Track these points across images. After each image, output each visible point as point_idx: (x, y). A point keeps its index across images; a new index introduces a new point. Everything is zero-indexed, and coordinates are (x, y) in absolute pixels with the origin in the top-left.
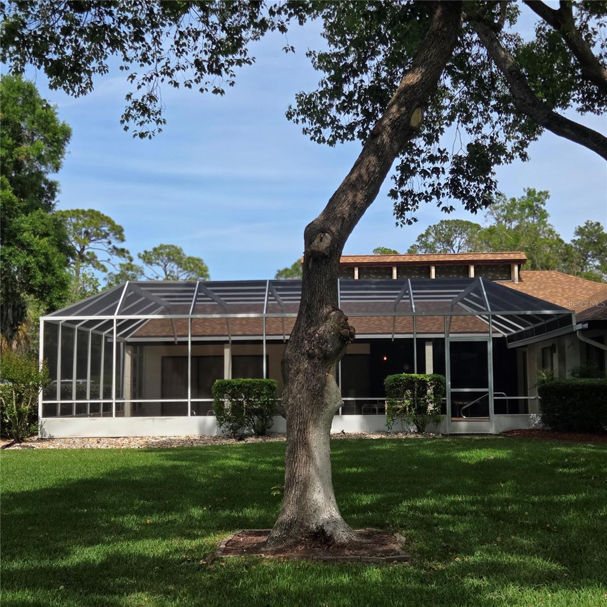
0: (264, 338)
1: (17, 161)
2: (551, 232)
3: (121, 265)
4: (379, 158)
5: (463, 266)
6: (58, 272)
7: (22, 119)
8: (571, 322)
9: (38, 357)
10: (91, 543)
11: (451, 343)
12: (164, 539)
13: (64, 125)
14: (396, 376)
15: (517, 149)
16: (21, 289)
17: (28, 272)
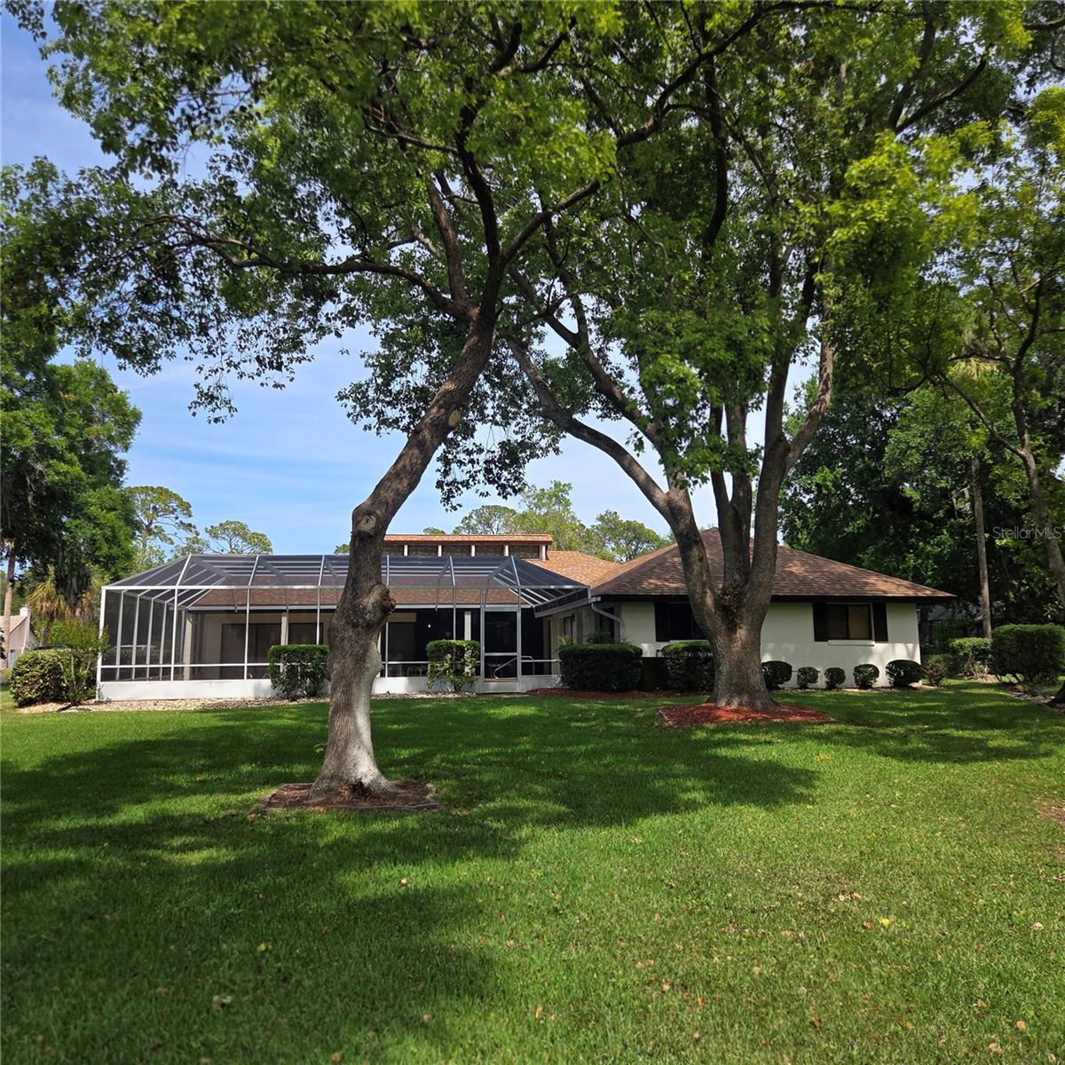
0: (318, 608)
1: (87, 440)
2: (573, 518)
3: (187, 539)
4: (421, 451)
5: (499, 546)
6: (124, 544)
7: (94, 401)
8: (587, 596)
9: (98, 624)
10: (139, 801)
11: (486, 613)
12: (211, 795)
13: (135, 409)
14: (437, 642)
15: (550, 445)
16: (87, 560)
17: (94, 544)
